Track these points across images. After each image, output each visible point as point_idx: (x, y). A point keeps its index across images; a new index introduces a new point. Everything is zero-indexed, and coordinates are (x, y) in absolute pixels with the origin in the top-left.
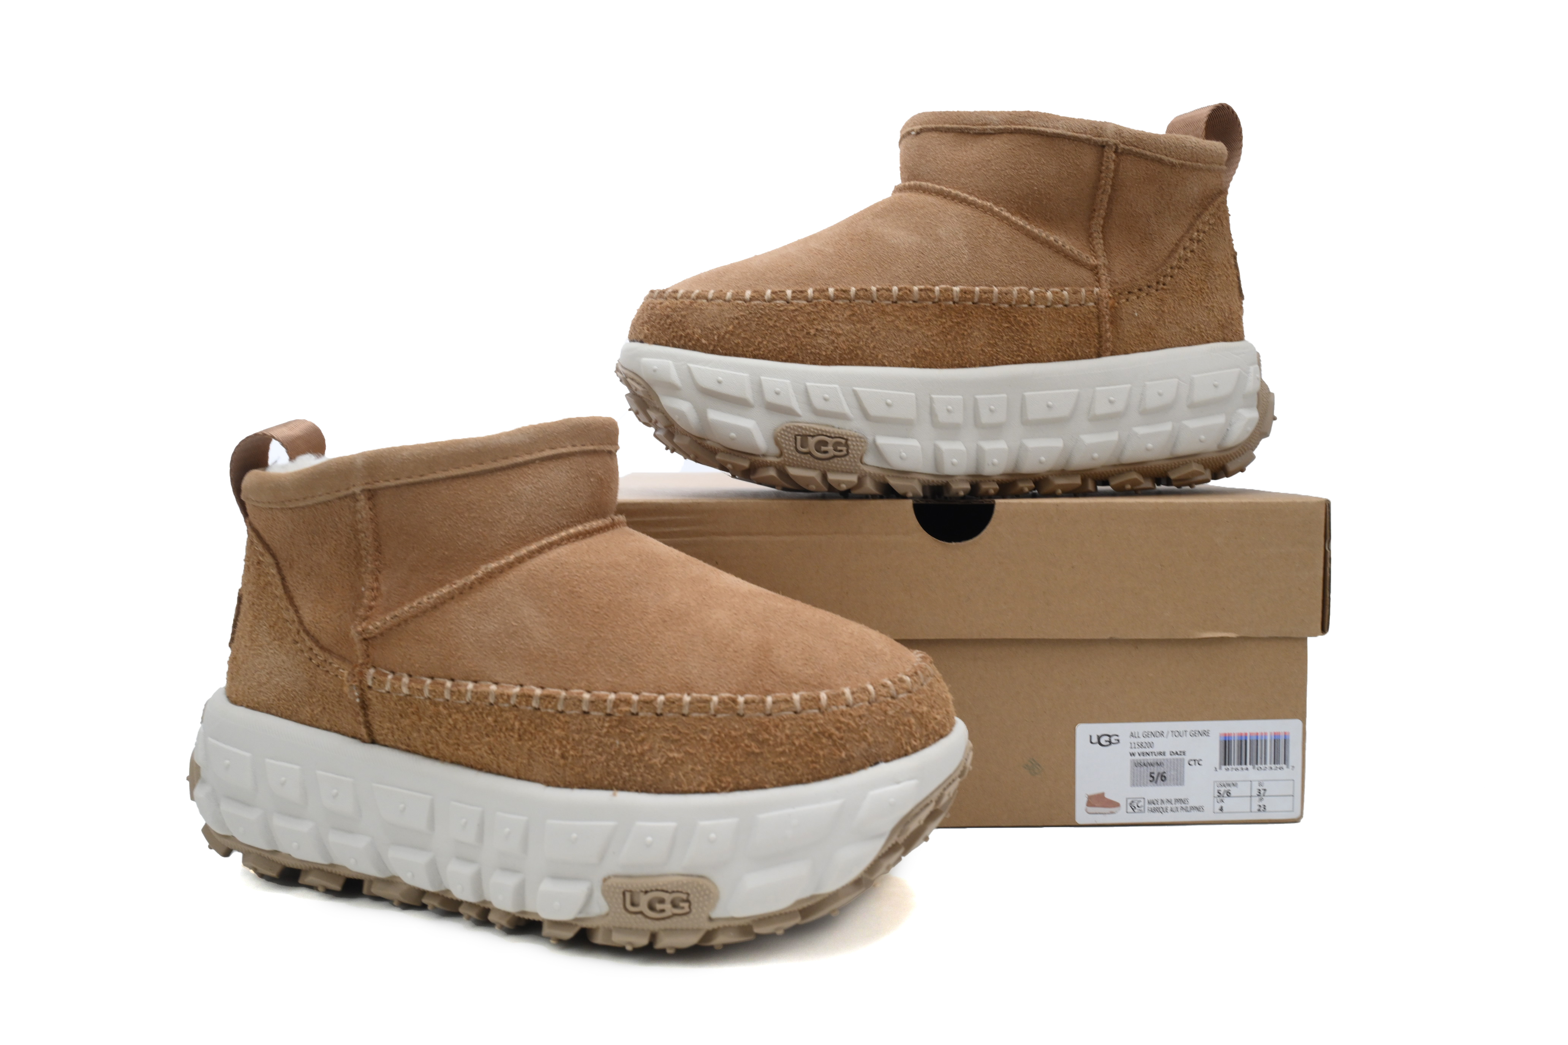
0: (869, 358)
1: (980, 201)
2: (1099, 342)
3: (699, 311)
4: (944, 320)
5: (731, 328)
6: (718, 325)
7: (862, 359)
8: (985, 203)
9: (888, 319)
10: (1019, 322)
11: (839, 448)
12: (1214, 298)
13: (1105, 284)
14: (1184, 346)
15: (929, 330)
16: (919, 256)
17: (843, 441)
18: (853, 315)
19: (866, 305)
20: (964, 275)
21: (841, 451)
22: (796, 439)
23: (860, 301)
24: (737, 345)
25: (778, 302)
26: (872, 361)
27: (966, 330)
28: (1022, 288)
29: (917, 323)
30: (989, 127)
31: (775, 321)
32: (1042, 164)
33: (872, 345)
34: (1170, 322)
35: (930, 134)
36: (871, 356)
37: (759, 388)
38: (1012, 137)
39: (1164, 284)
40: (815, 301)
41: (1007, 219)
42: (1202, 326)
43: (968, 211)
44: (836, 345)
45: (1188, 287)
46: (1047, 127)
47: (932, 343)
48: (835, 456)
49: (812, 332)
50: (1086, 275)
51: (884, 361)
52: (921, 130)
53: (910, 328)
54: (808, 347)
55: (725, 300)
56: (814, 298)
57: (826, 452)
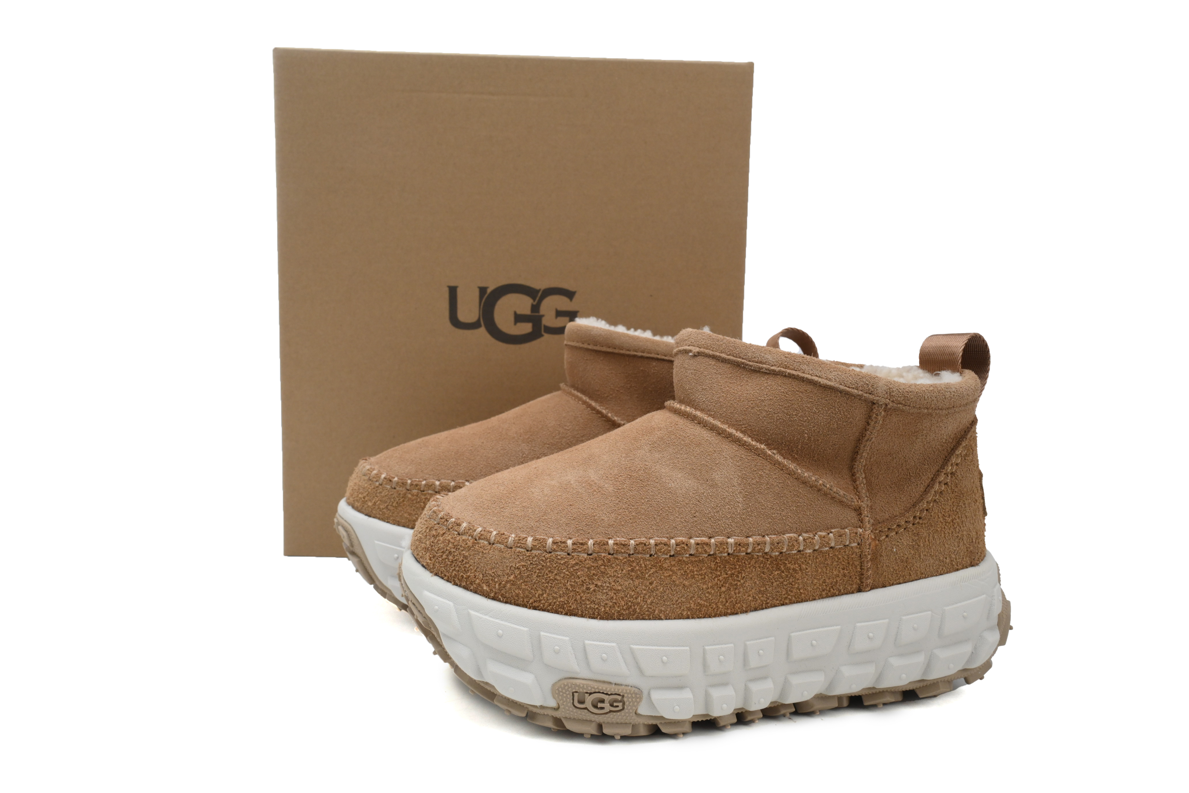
0: (647, 613)
1: (754, 443)
2: (861, 579)
3: (481, 554)
4: (719, 573)
5: (512, 577)
6: (500, 573)
7: (639, 613)
8: (758, 445)
9: (666, 575)
10: (788, 569)
11: (615, 704)
12: (963, 527)
13: (868, 526)
14: (936, 575)
15: (704, 583)
16: (696, 505)
17: (619, 698)
18: (632, 570)
19: (645, 560)
20: (738, 525)
21: (618, 706)
22: (573, 695)
23: (640, 556)
24: (517, 595)
25: (559, 553)
26: (649, 616)
27: (739, 581)
28: (791, 535)
29: (693, 577)
30: (764, 366)
31: (556, 574)
32: (813, 413)
33: (649, 601)
34: (925, 555)
35: (707, 359)
36: (648, 611)
37: (538, 644)
38: (786, 381)
39: (920, 518)
40: (595, 555)
41: (780, 463)
42: (953, 556)
43: (742, 452)
44: (614, 601)
45: (942, 519)
46: (819, 377)
47: (707, 595)
48: (611, 711)
49: (592, 587)
50: (851, 516)
51: (661, 615)
52: (698, 353)
53: (687, 583)
54: (588, 603)
55: (506, 546)
56: (594, 552)
57: (602, 708)
